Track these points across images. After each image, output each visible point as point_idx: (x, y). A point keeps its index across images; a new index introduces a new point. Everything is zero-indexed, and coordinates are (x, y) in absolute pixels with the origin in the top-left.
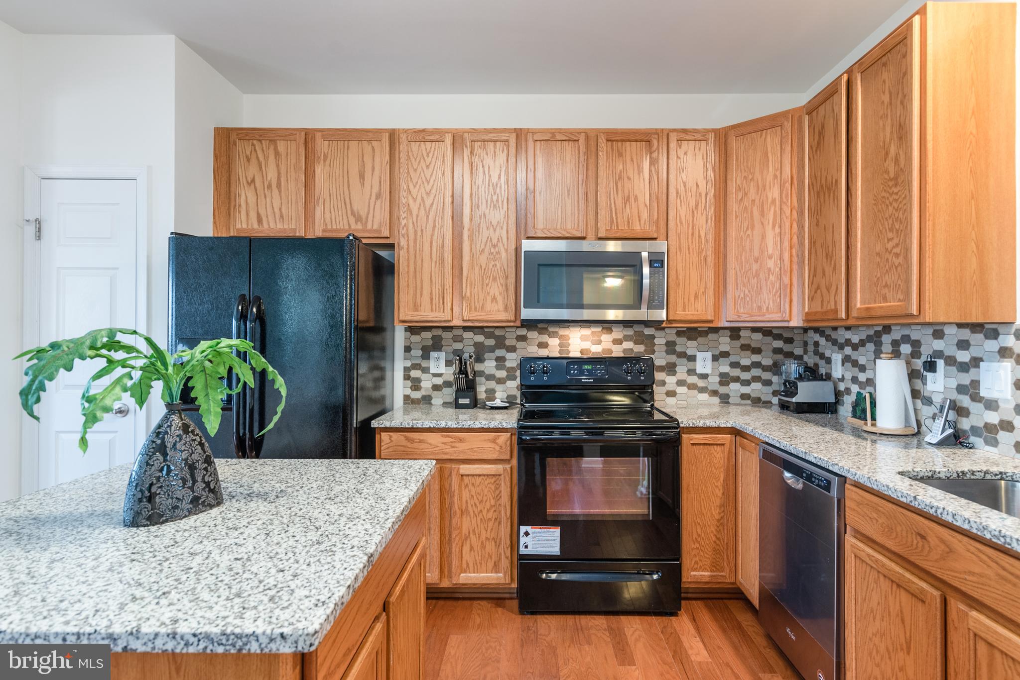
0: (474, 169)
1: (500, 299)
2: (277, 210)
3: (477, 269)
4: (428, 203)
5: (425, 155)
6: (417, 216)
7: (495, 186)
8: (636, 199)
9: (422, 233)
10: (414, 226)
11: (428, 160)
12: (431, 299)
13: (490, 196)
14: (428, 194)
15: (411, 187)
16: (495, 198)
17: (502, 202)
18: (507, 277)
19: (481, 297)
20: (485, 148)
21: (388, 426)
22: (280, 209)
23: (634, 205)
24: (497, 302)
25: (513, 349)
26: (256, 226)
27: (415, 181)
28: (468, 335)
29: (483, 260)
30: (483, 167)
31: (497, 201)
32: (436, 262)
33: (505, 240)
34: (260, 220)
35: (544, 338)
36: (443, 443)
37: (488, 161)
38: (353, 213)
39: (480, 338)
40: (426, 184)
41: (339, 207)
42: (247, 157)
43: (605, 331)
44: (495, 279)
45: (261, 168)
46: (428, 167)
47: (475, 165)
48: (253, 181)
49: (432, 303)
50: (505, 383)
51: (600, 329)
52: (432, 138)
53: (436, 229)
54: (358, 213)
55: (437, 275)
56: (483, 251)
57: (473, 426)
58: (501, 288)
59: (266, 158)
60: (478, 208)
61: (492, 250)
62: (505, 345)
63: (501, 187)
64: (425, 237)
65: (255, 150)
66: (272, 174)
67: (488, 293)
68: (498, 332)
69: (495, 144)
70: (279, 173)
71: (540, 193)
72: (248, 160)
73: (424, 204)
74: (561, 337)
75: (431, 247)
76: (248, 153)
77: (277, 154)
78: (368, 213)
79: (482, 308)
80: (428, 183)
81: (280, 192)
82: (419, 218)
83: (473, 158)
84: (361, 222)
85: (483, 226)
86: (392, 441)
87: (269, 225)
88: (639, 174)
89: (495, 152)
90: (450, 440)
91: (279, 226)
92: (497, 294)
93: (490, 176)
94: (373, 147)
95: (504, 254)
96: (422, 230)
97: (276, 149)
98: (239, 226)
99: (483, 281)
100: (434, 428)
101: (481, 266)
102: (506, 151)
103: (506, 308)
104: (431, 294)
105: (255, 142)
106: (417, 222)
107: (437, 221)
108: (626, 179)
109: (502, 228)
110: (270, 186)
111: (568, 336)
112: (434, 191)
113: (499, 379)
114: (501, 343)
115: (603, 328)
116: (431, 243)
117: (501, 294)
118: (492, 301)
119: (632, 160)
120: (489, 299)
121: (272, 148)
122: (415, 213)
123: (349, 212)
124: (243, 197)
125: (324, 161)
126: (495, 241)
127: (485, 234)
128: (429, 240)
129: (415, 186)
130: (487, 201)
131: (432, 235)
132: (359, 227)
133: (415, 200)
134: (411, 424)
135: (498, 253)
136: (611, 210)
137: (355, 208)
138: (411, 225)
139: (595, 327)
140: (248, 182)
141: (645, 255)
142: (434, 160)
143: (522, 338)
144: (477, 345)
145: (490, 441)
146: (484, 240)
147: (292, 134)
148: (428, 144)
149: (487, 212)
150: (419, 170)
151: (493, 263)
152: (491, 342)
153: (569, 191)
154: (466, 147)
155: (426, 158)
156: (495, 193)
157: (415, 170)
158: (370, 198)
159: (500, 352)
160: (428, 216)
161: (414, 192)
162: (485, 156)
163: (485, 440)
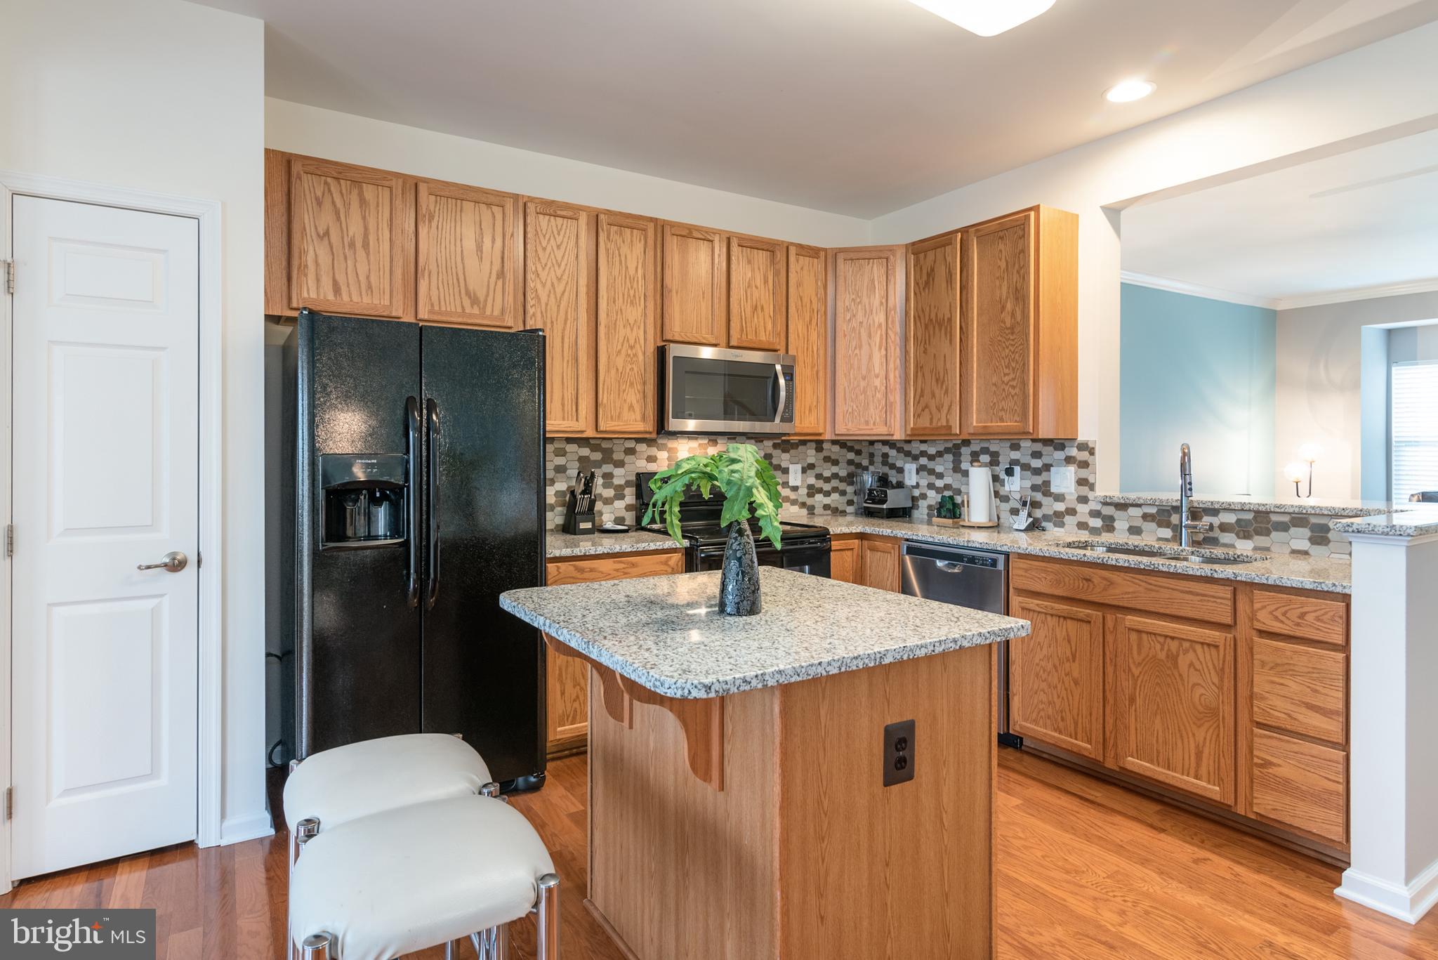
0: (611, 256)
1: (637, 407)
2: (362, 278)
3: (613, 372)
4: (559, 289)
5: (556, 232)
6: (547, 305)
7: (632, 280)
8: (762, 308)
9: (552, 326)
10: (542, 316)
11: (559, 239)
12: (563, 405)
13: (626, 290)
14: (559, 279)
15: (540, 269)
16: (632, 293)
17: (640, 298)
18: (644, 383)
19: (618, 405)
20: (621, 234)
21: (558, 555)
22: (368, 277)
23: (761, 315)
24: (634, 410)
25: (620, 464)
26: (331, 297)
27: (544, 262)
28: (571, 448)
29: (620, 362)
30: (620, 255)
31: (634, 296)
32: (568, 361)
33: (642, 342)
34: (337, 289)
35: (653, 451)
36: (615, 570)
37: (625, 249)
38: (468, 293)
39: (585, 452)
40: (556, 268)
41: (450, 282)
42: (317, 199)
43: (711, 443)
44: (632, 384)
45: (338, 218)
46: (558, 247)
47: (611, 252)
48: (327, 233)
49: (563, 410)
50: (612, 504)
51: (706, 441)
52: (564, 213)
53: (569, 322)
54: (474, 294)
55: (569, 378)
56: (619, 352)
57: (647, 548)
58: (638, 395)
59: (347, 205)
60: (614, 302)
61: (629, 352)
62: (612, 459)
63: (638, 281)
64: (555, 331)
65: (330, 191)
66: (355, 229)
67: (625, 400)
68: (605, 445)
69: (632, 232)
70: (366, 229)
71: (677, 293)
72: (320, 204)
73: (555, 292)
74: (670, 450)
75: (563, 343)
76: (319, 193)
77: (363, 202)
78: (487, 295)
79: (619, 417)
80: (559, 266)
81: (368, 254)
82: (549, 307)
83: (609, 244)
84: (478, 306)
85: (620, 324)
86: (560, 573)
87: (350, 296)
88: (765, 283)
89: (632, 241)
90: (623, 566)
91: (366, 300)
92: (634, 402)
93: (627, 268)
94: (493, 214)
95: (641, 357)
96: (552, 322)
97: (361, 195)
98: (305, 295)
99: (619, 386)
100: (608, 554)
101: (617, 370)
102: (643, 242)
103: (644, 418)
104: (563, 398)
105: (329, 180)
106: (546, 312)
107: (569, 313)
108: (754, 288)
109: (639, 328)
110: (352, 245)
111: (676, 449)
112: (565, 277)
113: (606, 499)
114: (608, 457)
115: (709, 440)
116: (563, 339)
117: (638, 402)
118: (629, 410)
119: (759, 269)
120: (626, 407)
121: (355, 192)
122: (544, 299)
123: (463, 291)
124: (311, 253)
125: (430, 222)
126: (632, 342)
127: (622, 332)
128: (560, 334)
129: (543, 269)
130: (623, 295)
131: (564, 330)
132: (476, 311)
133: (544, 285)
134: (583, 551)
135: (635, 355)
136: (741, 319)
137: (471, 288)
138: (539, 315)
139: (701, 438)
140: (318, 235)
141: (778, 367)
142: (566, 240)
143: (630, 451)
144: (582, 460)
145: (661, 563)
146: (621, 340)
147: (385, 179)
148: (560, 220)
149: (623, 308)
150: (549, 249)
151: (630, 366)
152: (597, 456)
153: (703, 293)
154: (603, 230)
155: (556, 236)
156: (632, 287)
157: (544, 249)
158: (490, 277)
159: (607, 468)
160: (559, 306)
161: (543, 275)
162: (622, 244)
163: (657, 563)
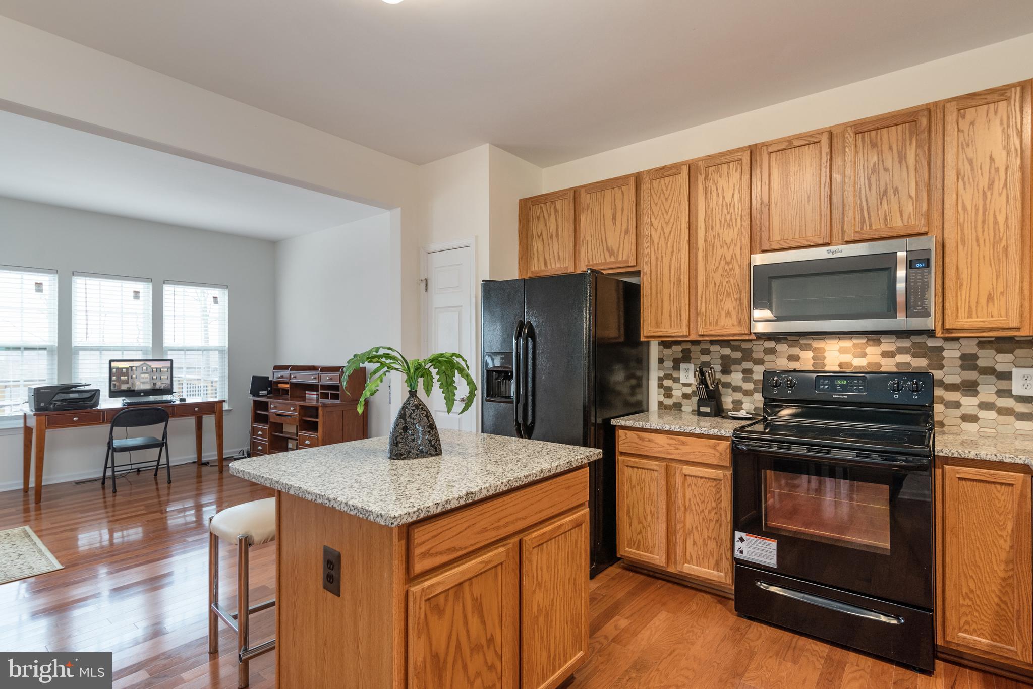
0: (708, 193)
1: (734, 313)
2: (556, 254)
3: (711, 286)
4: (667, 231)
5: (664, 188)
6: (658, 244)
7: (728, 206)
8: (896, 191)
9: (662, 259)
10: (655, 253)
11: (667, 193)
12: (670, 316)
13: (724, 215)
14: (667, 223)
15: (653, 219)
16: (728, 217)
17: (736, 220)
18: (741, 292)
19: (716, 313)
20: (718, 171)
21: (623, 425)
22: (558, 253)
23: (893, 199)
24: (731, 317)
25: (760, 362)
26: (543, 268)
27: (656, 215)
28: (714, 348)
29: (717, 277)
30: (717, 189)
31: (731, 219)
32: (674, 283)
33: (739, 256)
34: (546, 264)
35: (796, 351)
36: (668, 444)
37: (722, 183)
38: (608, 249)
39: (727, 351)
40: (665, 215)
41: (598, 245)
42: (537, 217)
43: (871, 343)
44: (729, 295)
45: (546, 224)
46: (666, 199)
47: (709, 189)
48: (541, 234)
49: (671, 320)
50: (752, 395)
51: (864, 341)
52: (670, 172)
53: (675, 253)
54: (612, 248)
55: (675, 295)
56: (717, 269)
57: (693, 431)
58: (734, 302)
59: (549, 216)
60: (712, 229)
61: (726, 267)
62: (752, 358)
63: (734, 206)
64: (664, 262)
65: (542, 211)
66: (553, 228)
67: (722, 309)
68: (744, 345)
69: (729, 166)
70: (557, 225)
71: (776, 205)
72: (538, 219)
73: (664, 233)
74: (815, 350)
75: (670, 270)
76: (538, 214)
77: (556, 211)
78: (619, 248)
79: (717, 323)
80: (667, 213)
81: (558, 240)
82: (660, 246)
83: (707, 183)
84: (614, 256)
85: (717, 245)
86: (627, 438)
87: (551, 266)
88: (900, 162)
89: (728, 173)
90: (674, 442)
91: (558, 266)
92: (731, 309)
93: (724, 197)
94: (622, 191)
95: (737, 270)
96: (662, 256)
97: (555, 207)
98: (533, 269)
99: (717, 298)
100: (660, 430)
101: (715, 284)
102: (739, 170)
103: (740, 322)
104: (670, 312)
105: (542, 205)
106: (658, 250)
107: (675, 246)
108: (882, 171)
109: (736, 245)
110: (551, 237)
111: (823, 348)
112: (672, 220)
113: (746, 391)
114: (747, 355)
115: (868, 340)
116: (670, 267)
117: (735, 308)
118: (726, 316)
119: (890, 148)
120: (723, 314)
121: (553, 207)
122: (656, 241)
123: (605, 249)
124: (535, 248)
125: (587, 211)
126: (728, 258)
127: (719, 252)
128: (668, 264)
129: (656, 219)
130: (721, 222)
131: (671, 260)
132: (613, 259)
133: (656, 230)
134: (641, 425)
135: (732, 269)
136: (862, 210)
137: (609, 245)
138: (653, 253)
139: (857, 338)
140: (538, 236)
141: (902, 255)
142: (672, 192)
143: (772, 351)
144: (723, 357)
145: (710, 446)
146: (718, 258)
147: (565, 194)
148: (667, 179)
149: (721, 232)
150: (660, 202)
151: (727, 280)
152: (738, 355)
153: (808, 197)
154: (701, 174)
155: (665, 191)
156: (728, 213)
157: (656, 204)
158: (621, 235)
159: (747, 365)
160: (667, 243)
161: (655, 223)
162: (719, 179)
163: (706, 446)
